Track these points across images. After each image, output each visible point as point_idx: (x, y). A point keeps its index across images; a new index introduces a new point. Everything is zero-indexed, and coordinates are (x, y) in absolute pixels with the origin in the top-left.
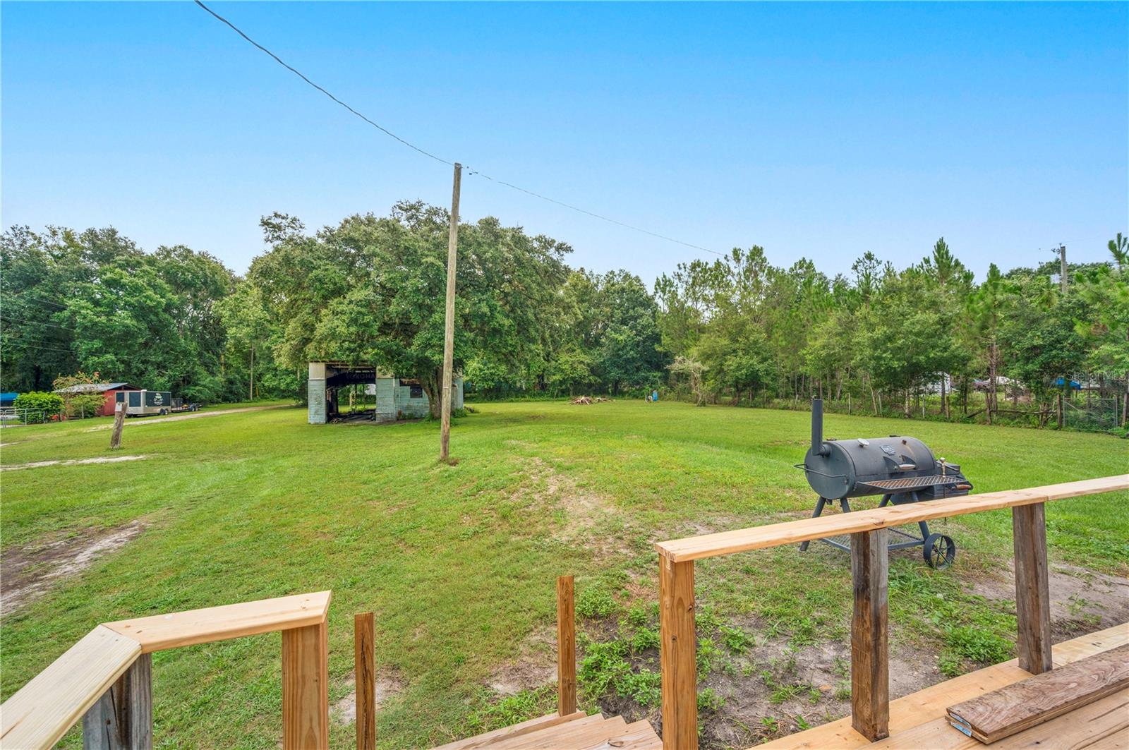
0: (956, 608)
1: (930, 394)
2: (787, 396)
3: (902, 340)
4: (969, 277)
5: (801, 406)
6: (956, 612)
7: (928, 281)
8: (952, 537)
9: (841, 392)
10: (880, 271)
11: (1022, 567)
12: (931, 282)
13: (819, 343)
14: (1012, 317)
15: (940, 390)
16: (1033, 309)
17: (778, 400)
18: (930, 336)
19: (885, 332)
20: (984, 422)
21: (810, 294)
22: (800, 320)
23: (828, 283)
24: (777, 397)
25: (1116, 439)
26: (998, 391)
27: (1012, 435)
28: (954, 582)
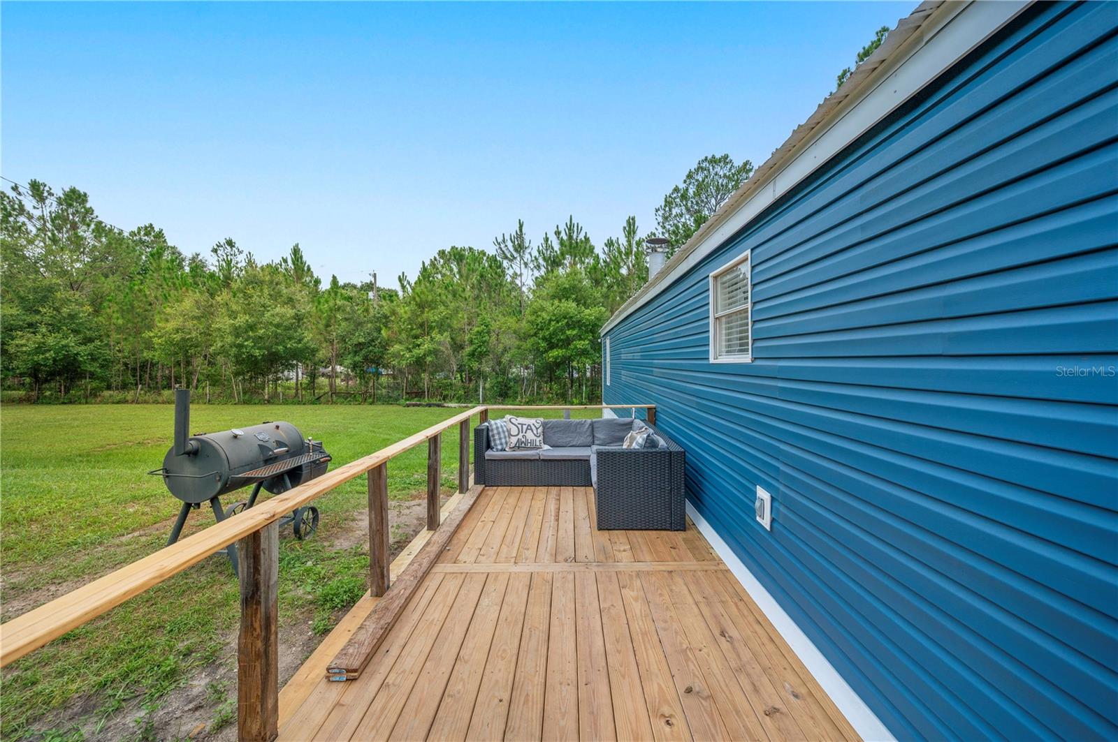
0: (323, 568)
1: (287, 380)
2: (124, 387)
3: (263, 330)
4: (317, 282)
5: (146, 398)
6: (323, 572)
7: (286, 279)
8: (315, 505)
9: (198, 381)
10: (241, 261)
11: (373, 516)
12: (288, 281)
13: (171, 326)
14: (346, 319)
15: (295, 377)
16: (359, 315)
17: (111, 392)
18: (288, 328)
19: (247, 321)
20: (327, 402)
21: (159, 268)
22: (145, 296)
23: (183, 260)
24: (109, 388)
25: (401, 408)
26: (337, 377)
27: (345, 411)
28: (318, 545)
